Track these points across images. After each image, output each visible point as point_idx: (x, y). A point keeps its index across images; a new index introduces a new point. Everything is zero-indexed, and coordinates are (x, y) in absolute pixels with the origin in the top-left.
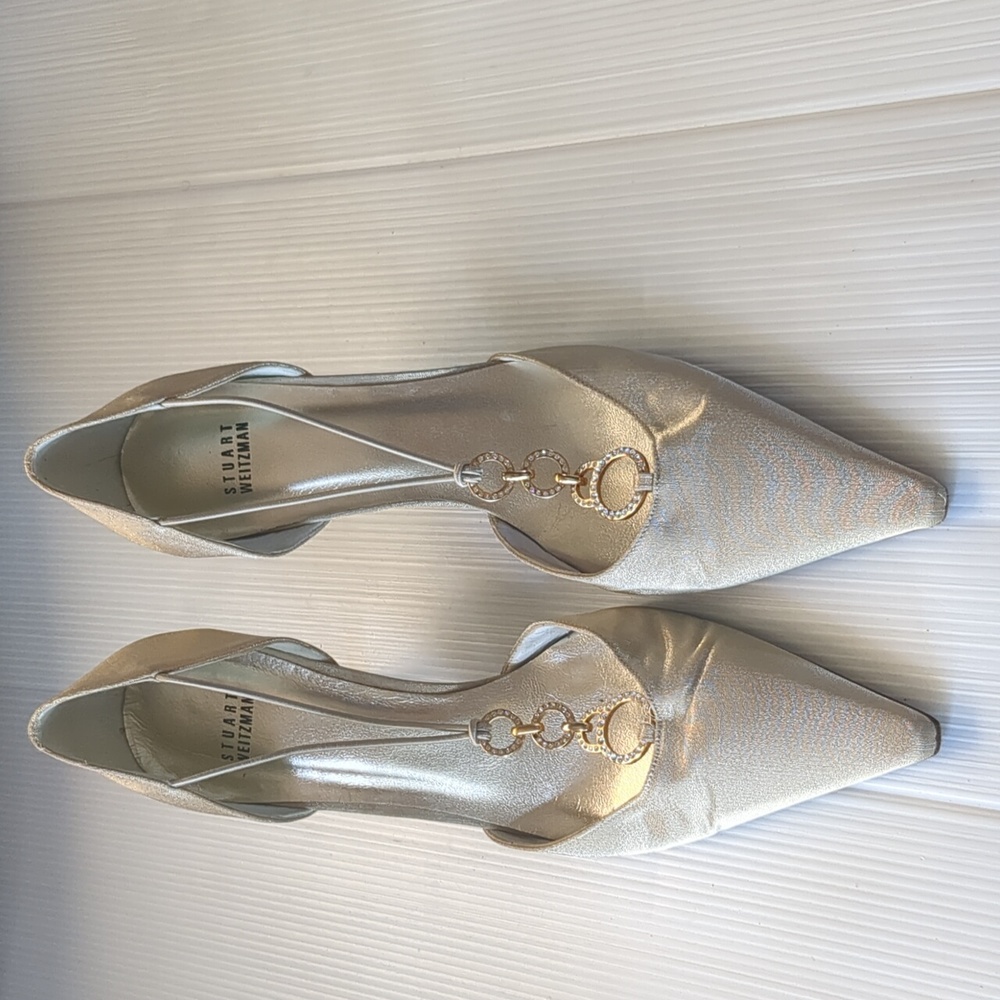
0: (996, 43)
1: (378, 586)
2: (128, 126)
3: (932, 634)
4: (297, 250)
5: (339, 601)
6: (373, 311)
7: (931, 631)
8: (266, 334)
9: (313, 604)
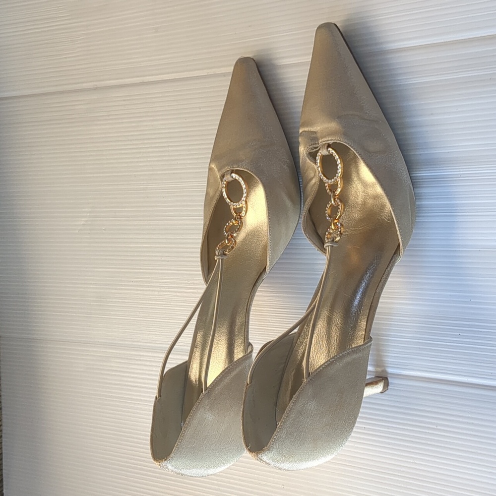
0: (494, 12)
1: (194, 284)
2: (66, 58)
3: (472, 302)
4: (152, 118)
5: (176, 292)
6: (190, 148)
7: (471, 300)
8: (136, 160)
9: (161, 293)
